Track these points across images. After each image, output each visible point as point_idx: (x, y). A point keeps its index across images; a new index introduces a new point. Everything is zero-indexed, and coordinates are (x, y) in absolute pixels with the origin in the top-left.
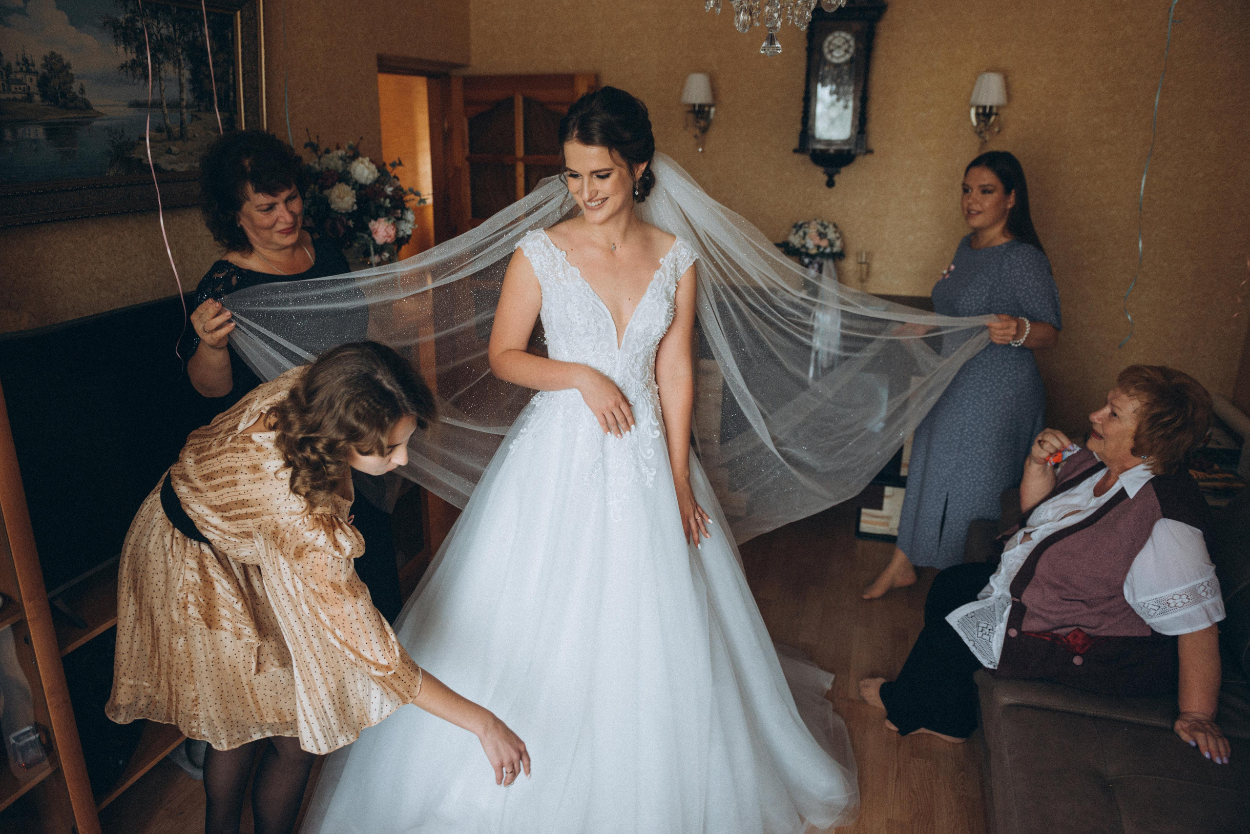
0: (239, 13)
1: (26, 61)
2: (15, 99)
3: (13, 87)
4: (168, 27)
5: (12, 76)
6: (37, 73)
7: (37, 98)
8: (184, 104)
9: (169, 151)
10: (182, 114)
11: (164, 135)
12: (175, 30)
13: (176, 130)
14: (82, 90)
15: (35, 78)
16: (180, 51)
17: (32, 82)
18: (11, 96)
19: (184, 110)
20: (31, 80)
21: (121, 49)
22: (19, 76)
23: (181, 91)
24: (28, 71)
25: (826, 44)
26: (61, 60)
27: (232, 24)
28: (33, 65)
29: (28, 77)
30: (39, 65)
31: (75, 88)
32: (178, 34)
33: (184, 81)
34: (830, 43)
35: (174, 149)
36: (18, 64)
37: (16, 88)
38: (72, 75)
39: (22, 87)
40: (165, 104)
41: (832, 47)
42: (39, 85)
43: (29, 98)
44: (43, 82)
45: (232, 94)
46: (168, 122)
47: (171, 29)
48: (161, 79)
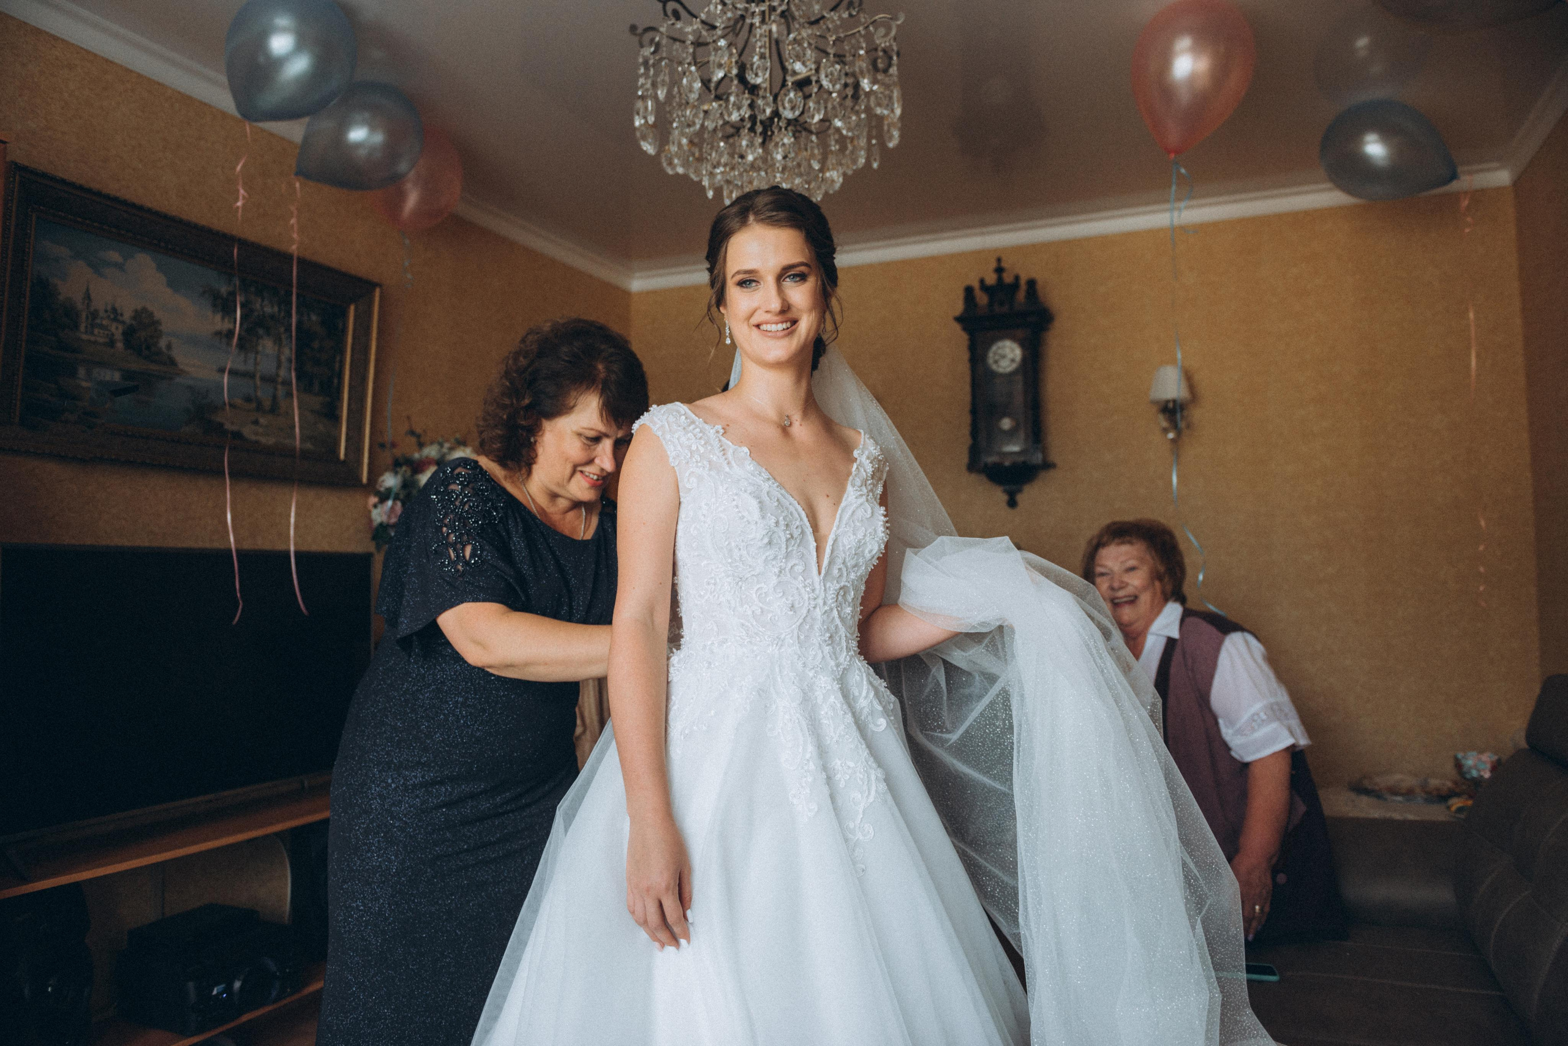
0: (352, 308)
1: (114, 310)
2: (95, 342)
3: (96, 331)
5: (98, 321)
6: (123, 322)
7: (120, 345)
8: (280, 380)
9: (256, 422)
10: (276, 389)
11: (254, 405)
12: (280, 311)
13: (267, 404)
14: (169, 347)
15: (121, 328)
17: (117, 331)
18: (92, 338)
19: (279, 387)
20: (117, 328)
21: (218, 317)
22: (105, 322)
23: (279, 366)
24: (115, 320)
25: (991, 355)
26: (151, 315)
27: (344, 315)
28: (122, 315)
29: (114, 325)
30: (127, 316)
31: (163, 343)
32: (282, 314)
33: (283, 358)
34: (995, 354)
35: (262, 420)
36: (106, 311)
37: (99, 333)
38: (160, 331)
39: (106, 332)
40: (258, 376)
41: (997, 357)
42: (124, 334)
43: (111, 343)
44: (129, 333)
45: (336, 381)
48: (257, 353)
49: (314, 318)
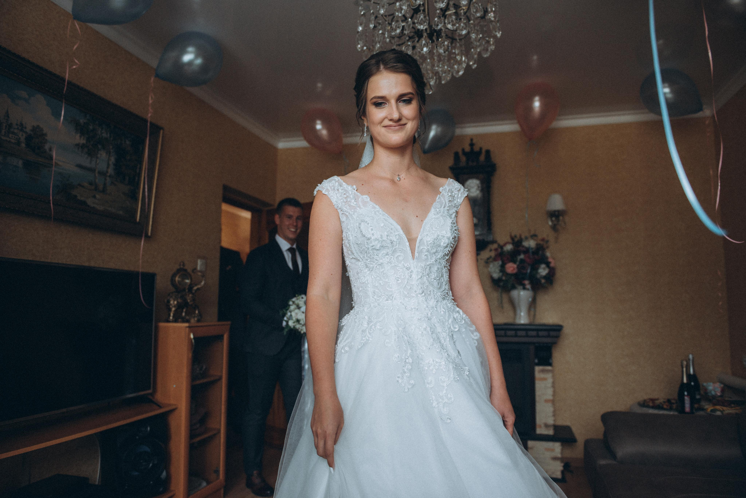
1: (22, 124)
2: (10, 142)
3: (10, 135)
4: (107, 134)
5: (12, 130)
6: (26, 132)
7: (23, 145)
8: (108, 174)
9: (94, 197)
10: (106, 179)
11: (93, 187)
13: (101, 187)
14: (50, 149)
15: (24, 135)
16: (111, 147)
17: (22, 137)
18: (8, 139)
19: (108, 178)
20: (22, 135)
21: (78, 136)
22: (16, 131)
23: (108, 167)
24: (22, 130)
26: (42, 130)
27: (143, 142)
28: (26, 128)
29: (21, 133)
30: (29, 129)
31: (47, 147)
32: (112, 139)
33: (111, 163)
35: (97, 196)
36: (17, 125)
37: (12, 137)
38: (46, 140)
39: (16, 137)
40: (97, 171)
42: (26, 139)
43: (19, 143)
44: (29, 139)
45: (137, 178)
46: (97, 181)
47: (109, 135)
48: (97, 158)
49: (128, 142)
